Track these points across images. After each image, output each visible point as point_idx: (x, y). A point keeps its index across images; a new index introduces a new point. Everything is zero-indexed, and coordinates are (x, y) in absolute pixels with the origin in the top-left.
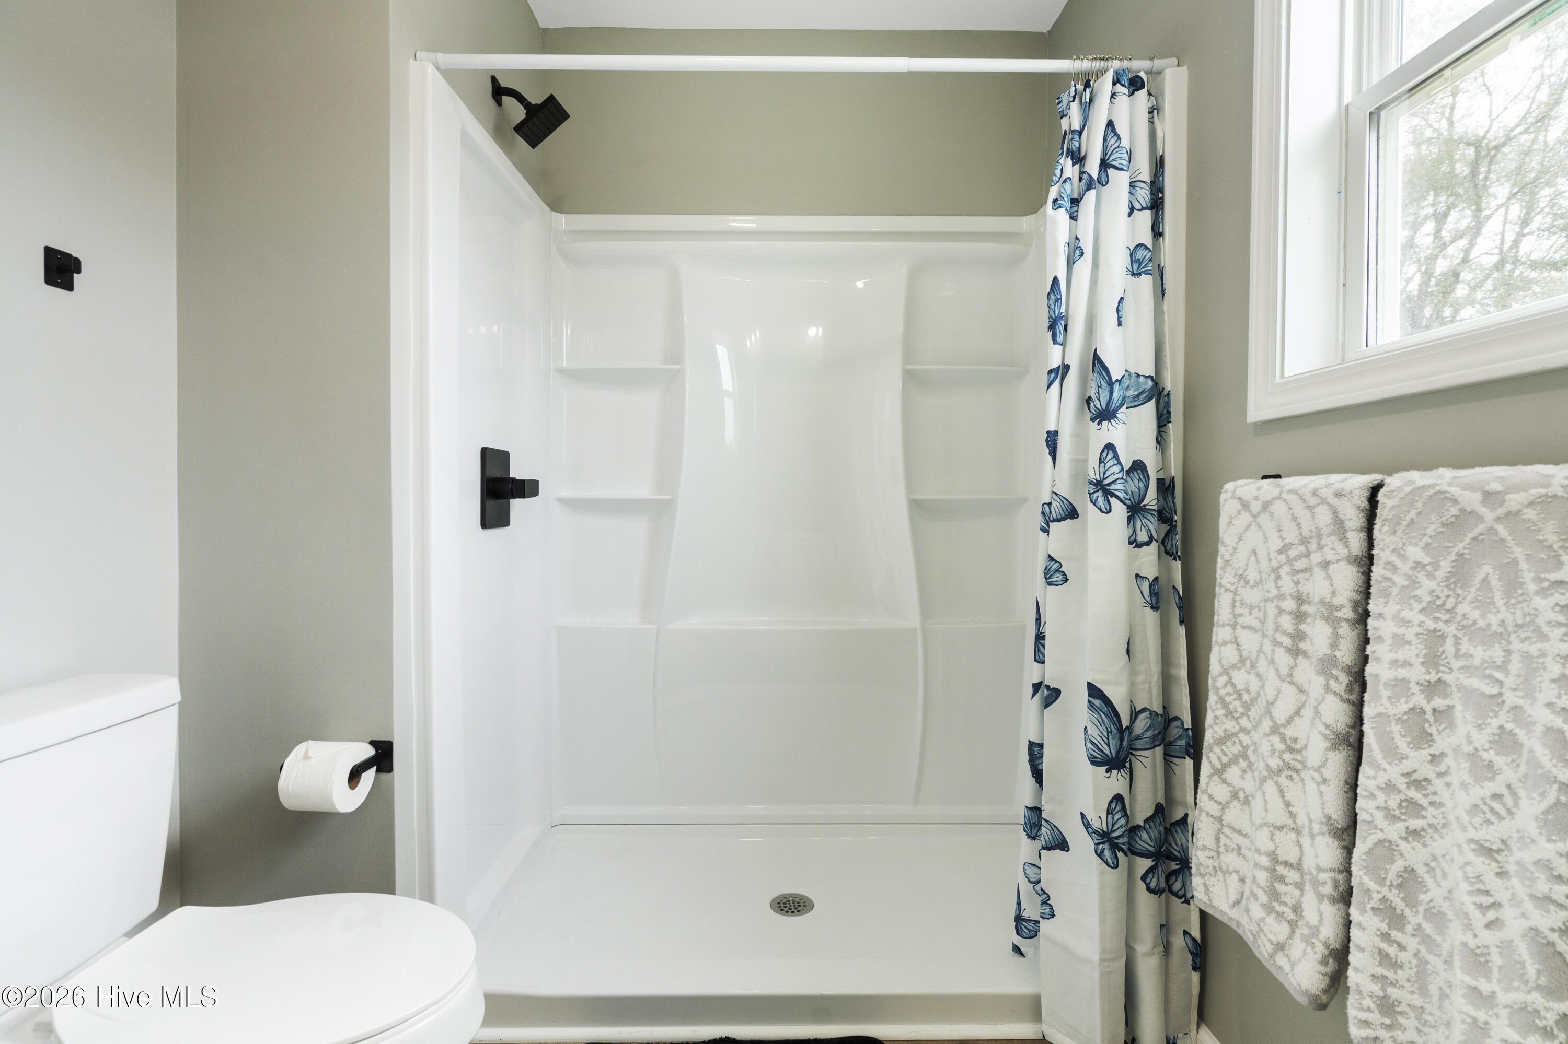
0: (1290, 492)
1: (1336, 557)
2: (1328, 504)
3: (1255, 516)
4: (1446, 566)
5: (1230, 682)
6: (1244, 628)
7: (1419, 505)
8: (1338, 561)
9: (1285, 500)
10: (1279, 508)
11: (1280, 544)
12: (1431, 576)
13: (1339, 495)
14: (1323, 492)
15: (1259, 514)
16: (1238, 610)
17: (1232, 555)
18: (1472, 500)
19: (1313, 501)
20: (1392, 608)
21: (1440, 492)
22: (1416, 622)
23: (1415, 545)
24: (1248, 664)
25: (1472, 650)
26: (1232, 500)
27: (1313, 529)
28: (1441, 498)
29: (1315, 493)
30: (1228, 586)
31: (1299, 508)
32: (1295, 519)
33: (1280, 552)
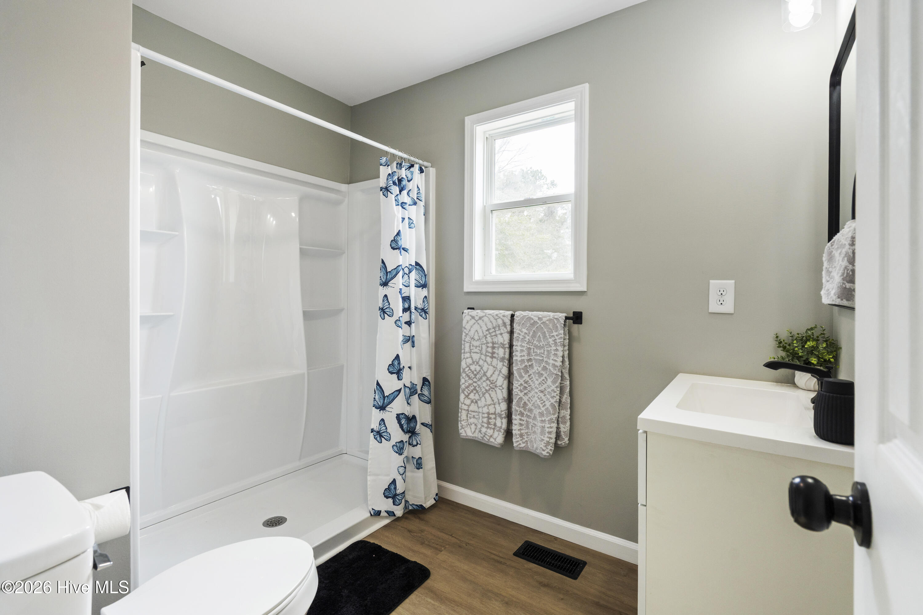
0: (489, 314)
1: (504, 332)
2: (501, 318)
3: (477, 321)
4: (531, 333)
5: (470, 369)
6: (473, 353)
7: (525, 320)
8: (505, 333)
9: (487, 317)
10: (485, 319)
11: (487, 329)
12: (528, 336)
13: (504, 316)
14: (499, 315)
15: (478, 320)
16: (472, 348)
17: (469, 332)
18: (536, 319)
19: (497, 317)
20: (519, 343)
21: (529, 317)
22: (525, 346)
23: (525, 329)
24: (475, 363)
25: (537, 351)
26: (468, 316)
27: (497, 324)
28: (530, 318)
29: (497, 315)
30: (468, 341)
31: (492, 319)
32: (491, 322)
33: (486, 331)
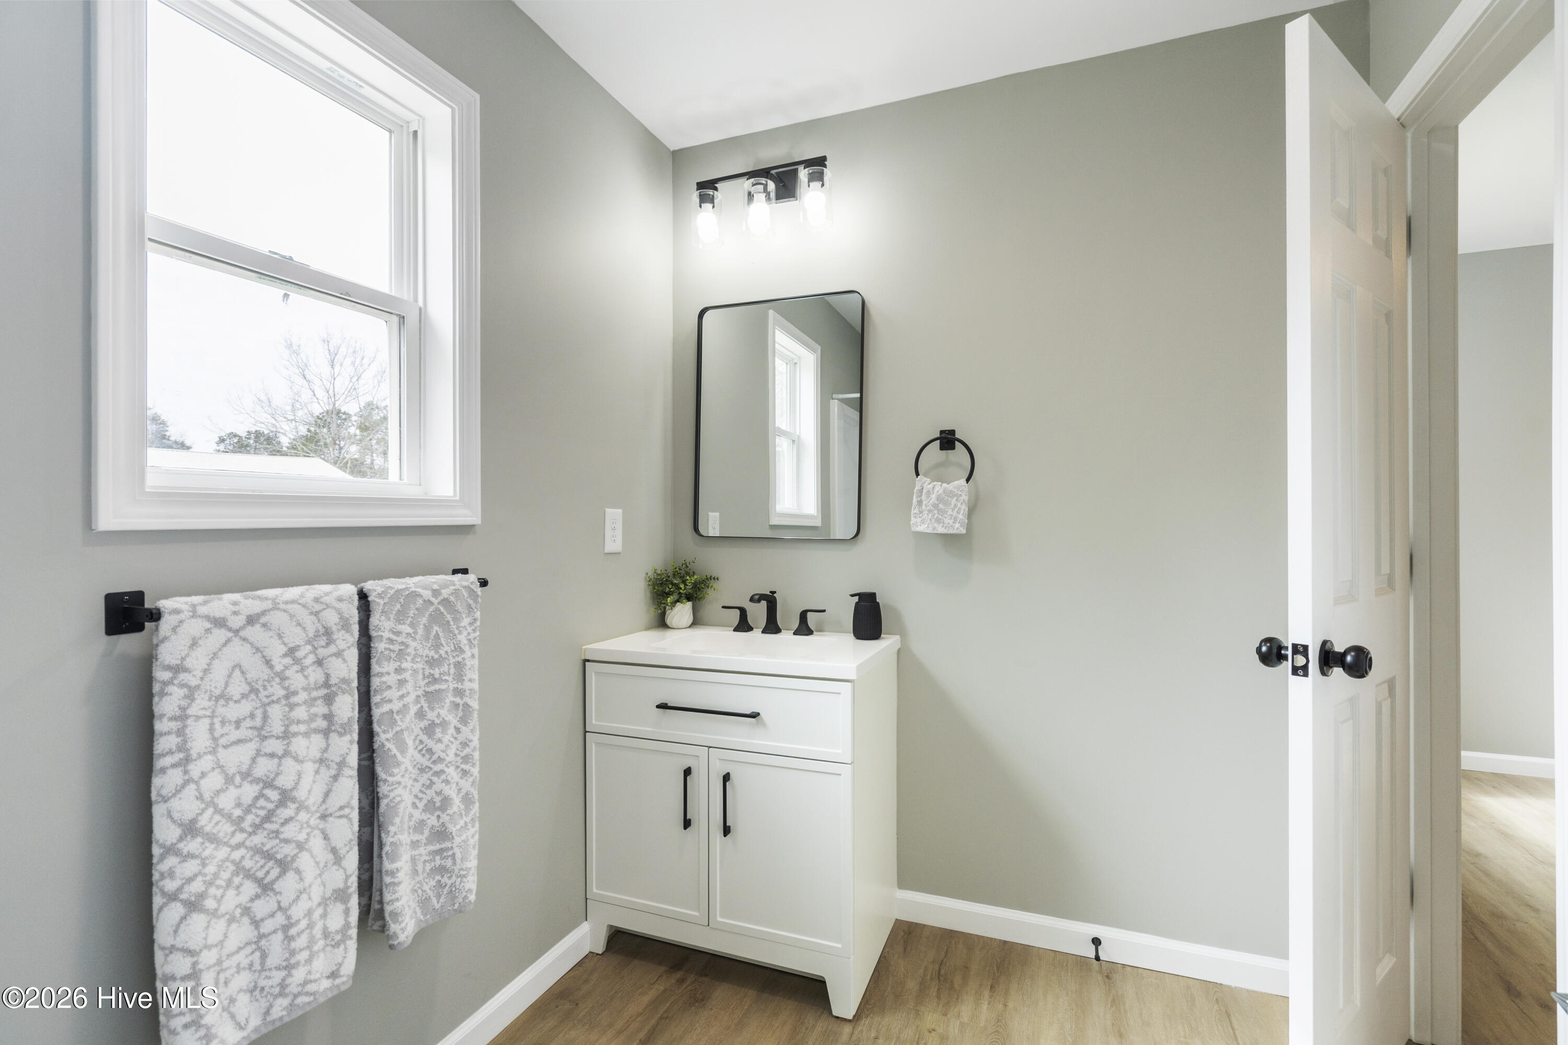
0: (286, 603)
1: (348, 645)
2: (334, 608)
3: (236, 632)
4: (421, 631)
5: (218, 811)
6: (225, 747)
7: (402, 601)
8: (349, 648)
9: (285, 611)
10: (277, 619)
11: (283, 649)
12: (414, 639)
13: (340, 599)
14: (326, 599)
15: (243, 628)
16: (219, 730)
17: (202, 679)
18: (427, 594)
19: (318, 607)
20: (389, 667)
21: (412, 592)
22: (410, 668)
23: (404, 624)
24: (238, 779)
25: (432, 672)
26: (193, 620)
27: (320, 628)
28: (415, 595)
29: (317, 600)
30: (201, 713)
31: (303, 615)
32: (299, 624)
33: (285, 655)
